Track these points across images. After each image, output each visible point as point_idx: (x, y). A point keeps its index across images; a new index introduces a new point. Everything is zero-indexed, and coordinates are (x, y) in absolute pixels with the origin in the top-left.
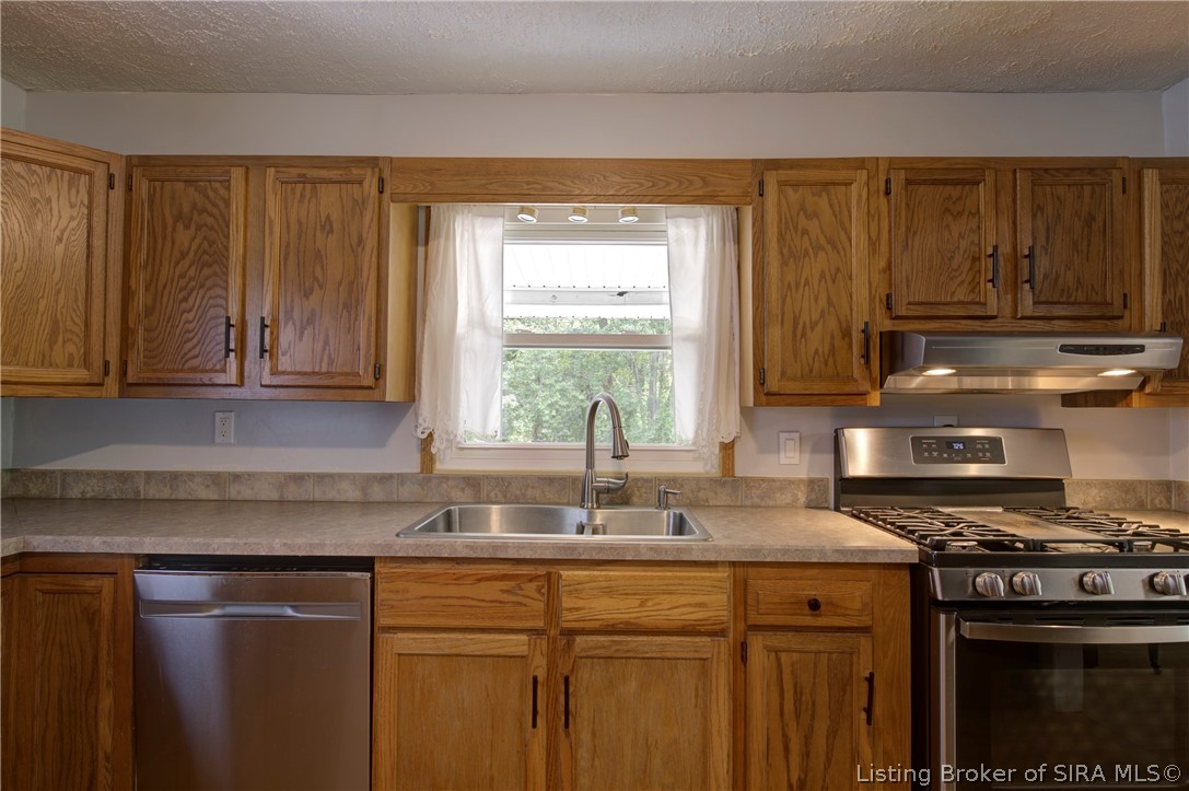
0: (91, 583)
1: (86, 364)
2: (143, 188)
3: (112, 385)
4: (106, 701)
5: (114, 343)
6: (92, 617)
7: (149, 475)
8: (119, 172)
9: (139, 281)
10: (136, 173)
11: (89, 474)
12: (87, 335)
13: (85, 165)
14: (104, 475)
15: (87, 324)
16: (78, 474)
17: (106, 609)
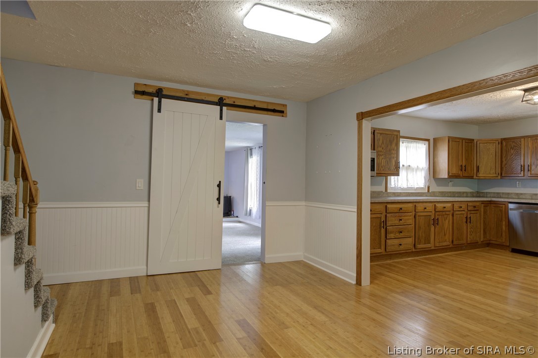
0: (501, 206)
1: (496, 173)
2: (504, 143)
3: (499, 177)
4: (504, 223)
5: (500, 170)
6: (501, 211)
7: (503, 193)
8: (500, 141)
9: (504, 160)
10: (503, 141)
11: (491, 193)
12: (496, 169)
13: (495, 142)
14: (494, 193)
15: (496, 167)
16: (489, 193)
17: (504, 209)
